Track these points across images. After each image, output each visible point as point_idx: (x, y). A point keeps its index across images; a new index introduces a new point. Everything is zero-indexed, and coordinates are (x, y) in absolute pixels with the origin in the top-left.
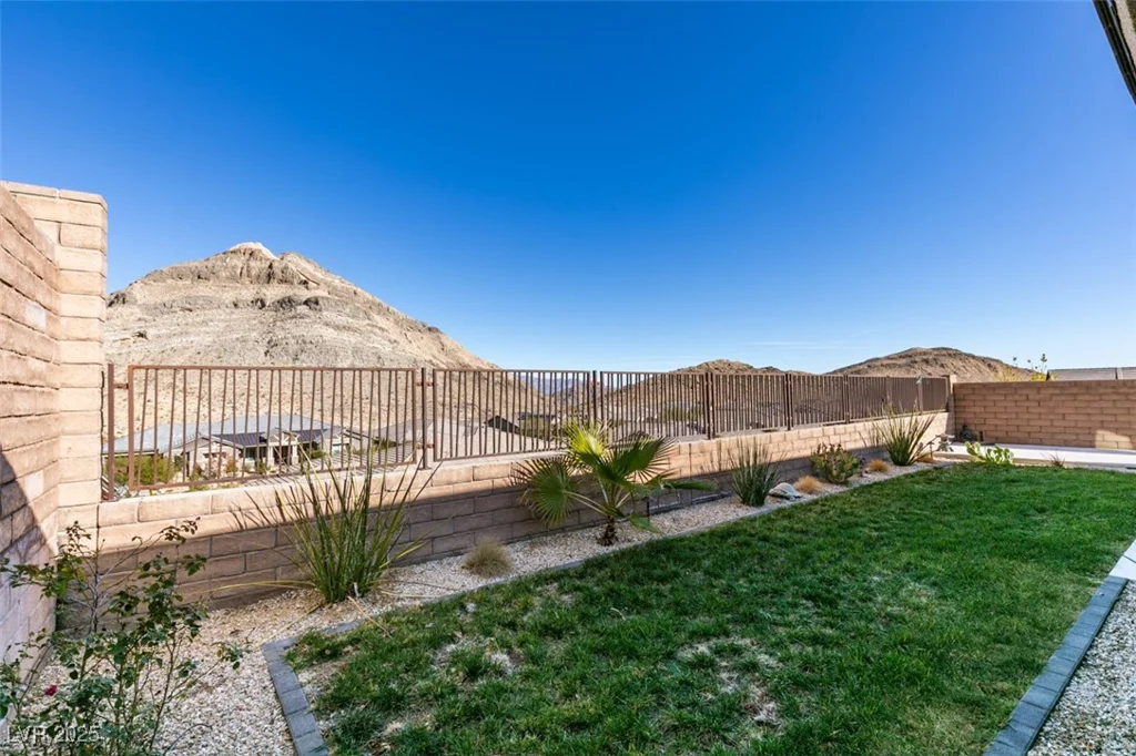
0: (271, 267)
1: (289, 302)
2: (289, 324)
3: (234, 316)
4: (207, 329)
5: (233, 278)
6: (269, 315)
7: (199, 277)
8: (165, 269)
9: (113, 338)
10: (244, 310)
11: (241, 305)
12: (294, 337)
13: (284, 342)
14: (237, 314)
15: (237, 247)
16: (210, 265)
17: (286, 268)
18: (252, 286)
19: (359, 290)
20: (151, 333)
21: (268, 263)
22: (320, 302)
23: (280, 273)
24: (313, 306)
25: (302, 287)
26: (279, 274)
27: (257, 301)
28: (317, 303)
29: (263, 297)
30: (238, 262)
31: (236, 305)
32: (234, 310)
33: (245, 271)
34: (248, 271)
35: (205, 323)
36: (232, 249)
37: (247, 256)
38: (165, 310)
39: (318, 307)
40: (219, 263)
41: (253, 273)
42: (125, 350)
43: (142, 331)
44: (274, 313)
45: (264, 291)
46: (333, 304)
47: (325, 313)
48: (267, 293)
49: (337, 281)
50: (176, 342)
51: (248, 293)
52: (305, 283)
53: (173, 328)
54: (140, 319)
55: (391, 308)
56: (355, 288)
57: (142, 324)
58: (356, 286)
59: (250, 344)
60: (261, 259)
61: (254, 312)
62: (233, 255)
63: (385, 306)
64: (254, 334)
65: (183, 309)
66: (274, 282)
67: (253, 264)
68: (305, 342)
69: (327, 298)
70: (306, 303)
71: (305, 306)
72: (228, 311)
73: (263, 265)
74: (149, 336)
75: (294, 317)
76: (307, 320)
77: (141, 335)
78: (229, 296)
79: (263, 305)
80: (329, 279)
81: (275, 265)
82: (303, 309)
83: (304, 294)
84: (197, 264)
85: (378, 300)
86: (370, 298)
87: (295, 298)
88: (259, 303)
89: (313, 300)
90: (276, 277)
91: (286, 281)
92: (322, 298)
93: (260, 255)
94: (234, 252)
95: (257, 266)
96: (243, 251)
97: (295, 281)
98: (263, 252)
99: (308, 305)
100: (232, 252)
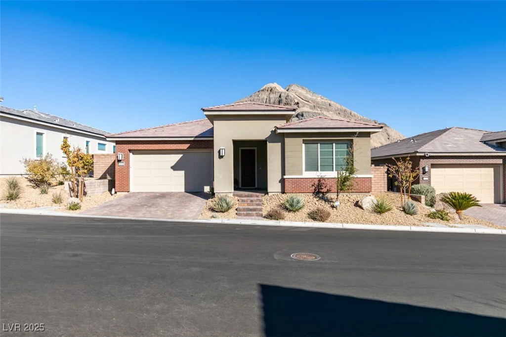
0: (280, 96)
15: (264, 87)
16: (252, 99)
17: (288, 96)
19: (332, 103)
21: (279, 94)
22: (304, 115)
23: (285, 100)
24: (301, 117)
25: (296, 106)
26: (284, 100)
28: (302, 116)
30: (264, 96)
33: (268, 100)
34: (269, 100)
36: (262, 89)
37: (269, 91)
39: (303, 118)
40: (256, 98)
41: (272, 101)
49: (319, 98)
52: (298, 103)
55: (353, 113)
56: (329, 102)
58: (330, 100)
60: (275, 93)
62: (263, 92)
63: (349, 111)
67: (272, 96)
69: (308, 112)
71: (296, 118)
73: (277, 96)
80: (314, 98)
81: (282, 95)
83: (296, 110)
85: (344, 108)
86: (339, 107)
89: (301, 114)
90: (283, 102)
91: (288, 104)
92: (306, 112)
93: (276, 90)
94: (263, 90)
95: (273, 97)
96: (267, 89)
97: (293, 104)
98: (277, 88)
99: (298, 117)
100: (262, 91)
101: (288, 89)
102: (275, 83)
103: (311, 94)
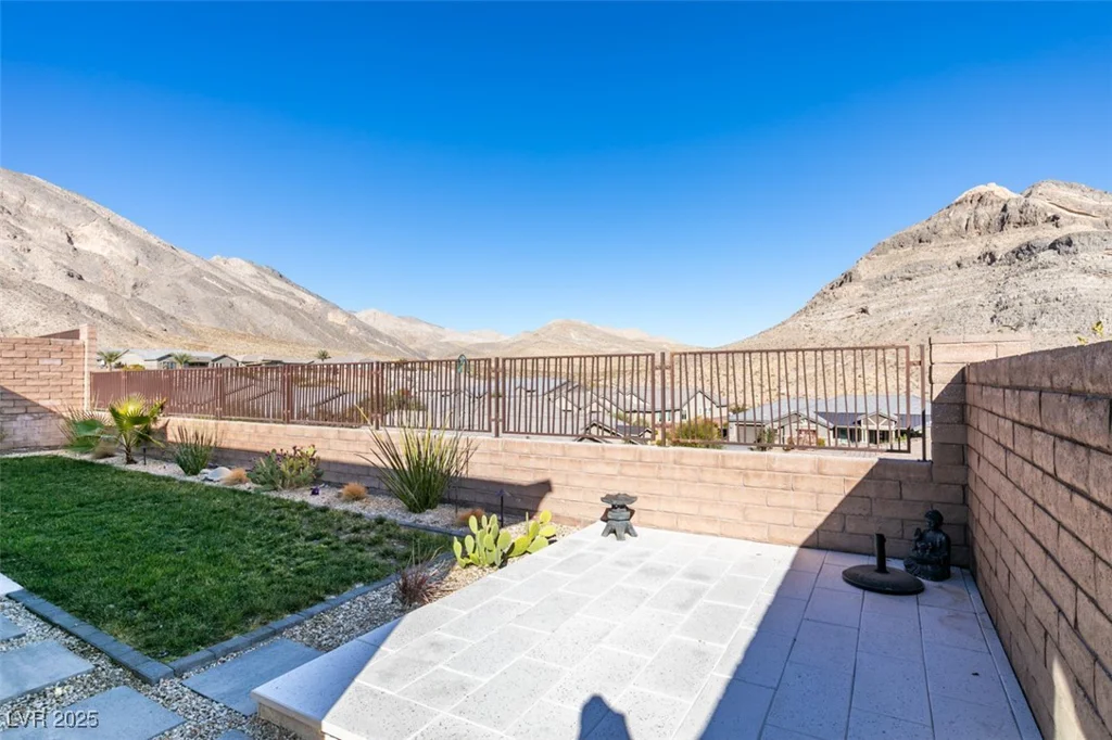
0: (1004, 209)
1: (1028, 249)
2: (1027, 279)
3: (957, 279)
4: (926, 297)
5: (957, 234)
6: (999, 270)
7: (920, 241)
8: (887, 240)
9: (840, 316)
10: (970, 270)
11: (965, 264)
12: (1031, 295)
13: (1017, 302)
14: (961, 275)
15: (963, 196)
16: (931, 224)
17: (1026, 205)
18: (980, 239)
20: (872, 308)
21: (1002, 206)
22: (1075, 242)
23: (1018, 215)
24: (1064, 248)
25: (1050, 225)
26: (1015, 215)
27: (985, 257)
28: (1069, 243)
29: (992, 249)
30: (963, 214)
31: (959, 265)
32: (957, 271)
33: (971, 223)
34: (976, 221)
35: (924, 291)
36: (957, 200)
37: (975, 203)
38: (886, 282)
39: (1071, 249)
40: (942, 221)
41: (982, 222)
42: (850, 327)
43: (863, 306)
44: (1007, 267)
45: (995, 241)
46: (1098, 240)
47: (1081, 255)
48: (998, 244)
50: (894, 315)
51: (975, 247)
52: (1055, 218)
53: (891, 300)
54: (863, 295)
57: (865, 299)
59: (973, 310)
60: (992, 203)
61: (982, 269)
62: (959, 207)
64: (979, 297)
65: (903, 279)
66: (1009, 228)
67: (981, 211)
68: (1047, 300)
69: (1088, 234)
70: (1053, 246)
71: (1051, 251)
72: (950, 273)
73: (995, 210)
74: (870, 311)
75: (1035, 268)
76: (1053, 270)
77: (864, 311)
78: (952, 256)
79: (993, 259)
80: (1107, 204)
81: (1011, 205)
82: (1049, 255)
83: (1051, 233)
84: (918, 227)
87: (1037, 243)
88: (988, 259)
89: (1064, 240)
90: (1012, 220)
91: (1026, 223)
92: (1079, 235)
93: (992, 198)
94: (960, 203)
95: (987, 213)
96: (969, 199)
97: (1040, 220)
98: (996, 193)
99: (1055, 249)
100: (956, 204)
101: (1030, 194)
102: (994, 184)
103: (1097, 196)
